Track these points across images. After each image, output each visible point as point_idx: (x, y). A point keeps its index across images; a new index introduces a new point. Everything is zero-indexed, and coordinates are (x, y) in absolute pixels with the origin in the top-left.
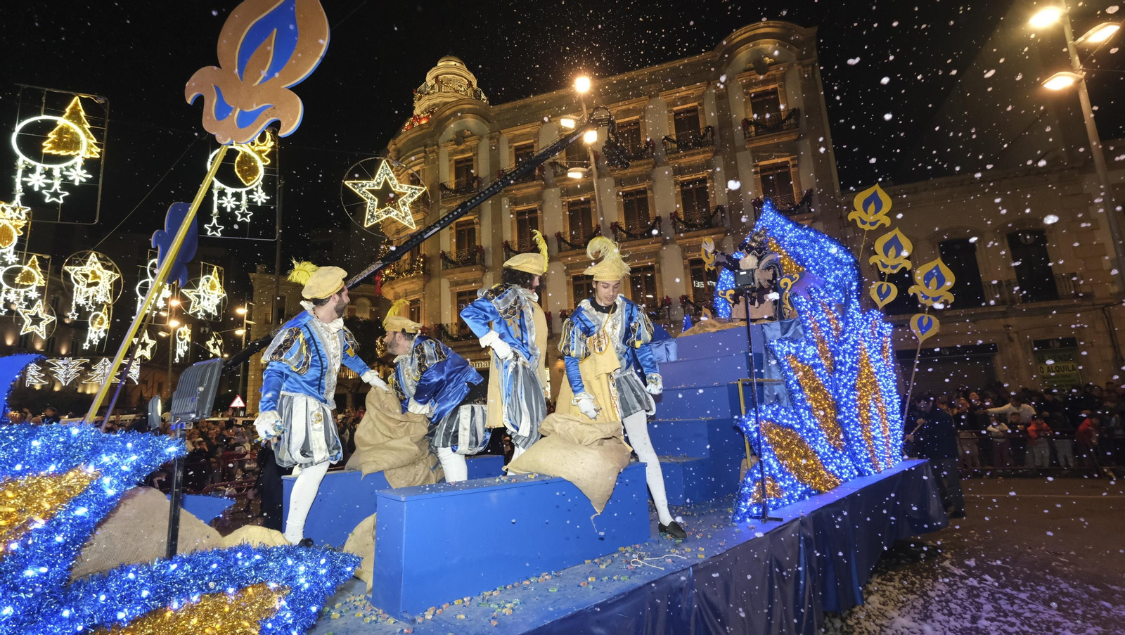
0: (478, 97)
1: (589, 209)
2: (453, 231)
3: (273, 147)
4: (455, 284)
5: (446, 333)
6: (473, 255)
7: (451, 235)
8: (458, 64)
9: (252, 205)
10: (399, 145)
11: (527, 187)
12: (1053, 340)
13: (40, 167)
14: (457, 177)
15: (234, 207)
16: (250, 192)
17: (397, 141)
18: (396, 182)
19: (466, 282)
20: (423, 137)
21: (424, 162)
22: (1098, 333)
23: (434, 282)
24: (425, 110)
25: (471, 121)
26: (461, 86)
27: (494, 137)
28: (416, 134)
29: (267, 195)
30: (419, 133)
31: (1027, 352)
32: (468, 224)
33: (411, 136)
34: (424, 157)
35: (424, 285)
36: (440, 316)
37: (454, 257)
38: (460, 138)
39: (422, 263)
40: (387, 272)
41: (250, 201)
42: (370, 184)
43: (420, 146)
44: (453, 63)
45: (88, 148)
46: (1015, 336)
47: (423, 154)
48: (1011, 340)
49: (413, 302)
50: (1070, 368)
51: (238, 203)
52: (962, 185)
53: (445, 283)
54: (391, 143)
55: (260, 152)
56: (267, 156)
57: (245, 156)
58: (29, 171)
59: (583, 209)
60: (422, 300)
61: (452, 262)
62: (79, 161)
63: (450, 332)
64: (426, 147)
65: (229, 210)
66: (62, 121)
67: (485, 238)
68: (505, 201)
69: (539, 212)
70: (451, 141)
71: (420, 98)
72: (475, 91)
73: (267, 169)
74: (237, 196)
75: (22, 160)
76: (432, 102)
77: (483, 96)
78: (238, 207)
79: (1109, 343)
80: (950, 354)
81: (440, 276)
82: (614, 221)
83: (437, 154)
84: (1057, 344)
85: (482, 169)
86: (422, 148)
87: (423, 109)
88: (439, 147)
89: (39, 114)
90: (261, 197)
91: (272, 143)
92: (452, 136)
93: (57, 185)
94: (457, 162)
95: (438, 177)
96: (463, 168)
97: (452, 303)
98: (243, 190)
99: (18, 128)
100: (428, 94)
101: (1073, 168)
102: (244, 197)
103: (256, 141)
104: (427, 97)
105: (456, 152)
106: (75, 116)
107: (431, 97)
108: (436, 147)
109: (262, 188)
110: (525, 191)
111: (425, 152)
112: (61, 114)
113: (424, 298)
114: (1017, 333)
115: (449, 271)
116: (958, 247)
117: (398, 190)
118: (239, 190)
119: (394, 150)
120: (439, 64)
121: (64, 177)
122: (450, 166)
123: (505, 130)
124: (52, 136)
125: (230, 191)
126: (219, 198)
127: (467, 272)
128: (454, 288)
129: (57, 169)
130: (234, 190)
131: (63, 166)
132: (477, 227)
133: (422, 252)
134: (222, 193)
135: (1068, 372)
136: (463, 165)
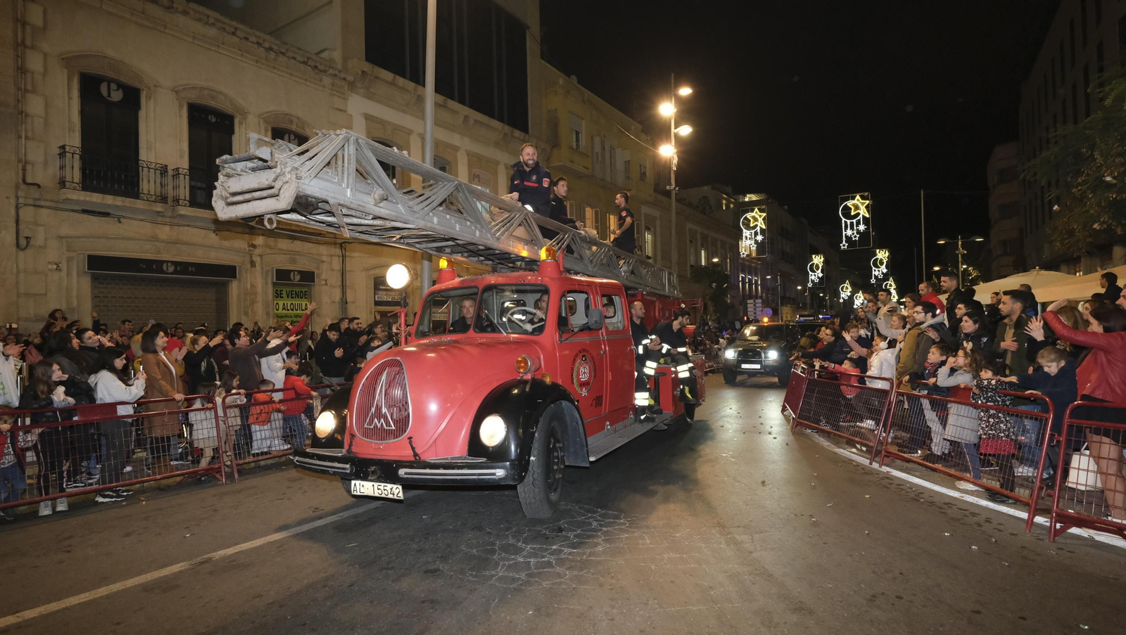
12: (294, 271)
22: (333, 270)
31: (266, 283)
46: (257, 259)
48: (253, 264)
50: (303, 308)
52: (233, 34)
79: (340, 283)
80: (175, 272)
84: (298, 278)
101: (344, 79)
114: (261, 256)
116: (214, 120)
135: (301, 312)
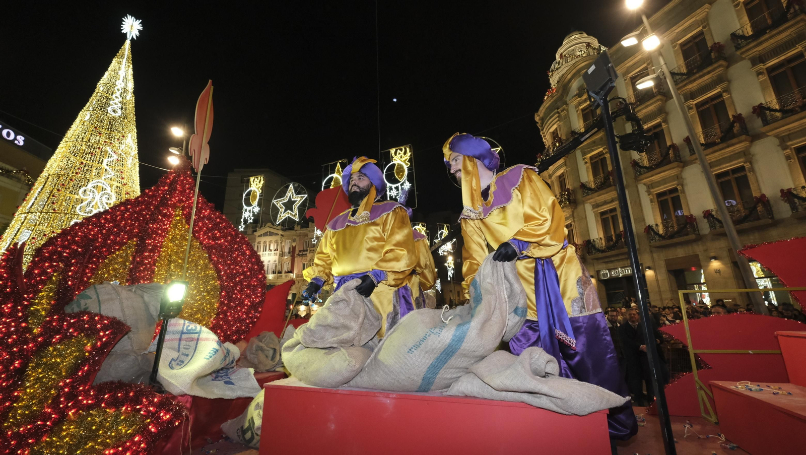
1: (723, 102)
2: (589, 165)
3: (411, 155)
4: (596, 206)
5: (594, 246)
6: (606, 178)
7: (587, 168)
8: (577, 36)
9: (404, 191)
10: (541, 115)
11: (647, 107)
14: (585, 120)
15: (396, 195)
16: (402, 185)
17: (539, 112)
19: (605, 203)
20: (556, 101)
21: (559, 120)
23: (580, 208)
26: (581, 51)
28: (550, 103)
29: (410, 183)
30: (552, 101)
32: (600, 156)
33: (547, 105)
34: (558, 117)
35: (573, 212)
36: (589, 234)
37: (593, 186)
39: (567, 195)
41: (403, 189)
43: (554, 110)
44: (573, 37)
47: (557, 115)
51: (397, 192)
53: (588, 207)
54: (536, 116)
55: (404, 161)
56: (408, 162)
57: (399, 165)
59: (715, 105)
60: (573, 223)
61: (590, 189)
63: (597, 246)
64: (558, 109)
65: (394, 197)
66: (335, 175)
69: (663, 124)
70: (575, 96)
71: (552, 75)
73: (409, 169)
74: (397, 188)
76: (561, 74)
77: (603, 48)
78: (398, 194)
81: (583, 203)
82: (757, 104)
83: (567, 111)
86: (556, 111)
87: (555, 81)
88: (567, 104)
89: (328, 176)
90: (407, 186)
91: (410, 153)
92: (575, 93)
94: (583, 110)
95: (571, 127)
96: (589, 112)
97: (597, 221)
98: (399, 184)
99: (323, 184)
100: (557, 69)
102: (400, 188)
103: (403, 155)
104: (556, 72)
105: (580, 104)
107: (559, 70)
108: (565, 106)
109: (407, 180)
110: (644, 111)
111: (558, 113)
112: (334, 173)
113: (574, 221)
115: (590, 196)
118: (397, 185)
119: (540, 119)
120: (564, 43)
122: (578, 115)
123: (618, 67)
125: (394, 186)
126: (390, 192)
127: (603, 194)
128: (596, 209)
130: (395, 185)
132: (607, 156)
133: (568, 187)
134: (391, 189)
136: (588, 110)
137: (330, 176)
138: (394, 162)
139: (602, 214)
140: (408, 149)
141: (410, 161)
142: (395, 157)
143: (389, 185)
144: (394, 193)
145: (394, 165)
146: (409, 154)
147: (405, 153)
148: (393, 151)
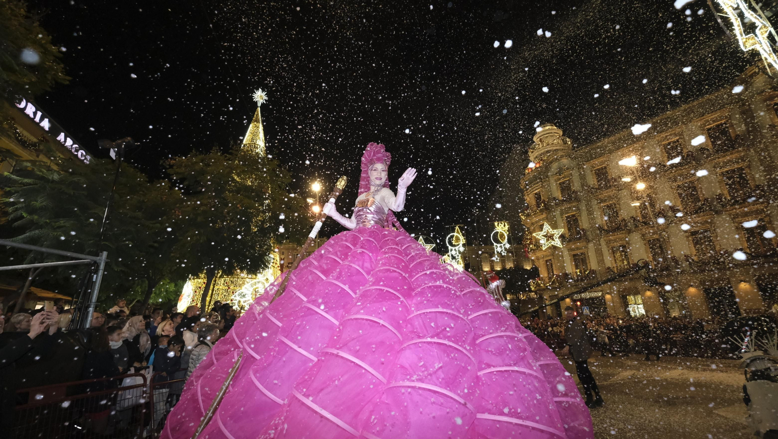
0: (565, 143)
2: (565, 222)
4: (570, 250)
8: (550, 127)
9: (506, 249)
13: (453, 248)
14: (562, 193)
16: (504, 245)
17: (525, 178)
18: (551, 230)
19: (577, 249)
20: (540, 174)
21: (542, 187)
24: (536, 157)
25: (565, 161)
26: (555, 140)
27: (580, 167)
32: (573, 217)
35: (553, 252)
36: (565, 268)
37: (568, 236)
38: (560, 171)
40: (531, 246)
41: (505, 248)
42: (542, 233)
43: (538, 179)
44: (547, 128)
45: (462, 240)
47: (540, 184)
49: (547, 261)
51: (502, 249)
54: (522, 180)
55: (504, 231)
57: (501, 232)
58: (451, 250)
61: (567, 239)
62: (461, 245)
63: (572, 277)
65: (500, 252)
66: (455, 234)
67: (584, 223)
68: (594, 202)
69: (617, 205)
70: (556, 173)
71: (532, 152)
72: (563, 140)
73: (508, 236)
74: (501, 247)
75: (450, 248)
76: (540, 152)
77: (568, 140)
78: (502, 251)
83: (549, 182)
85: (576, 186)
86: (540, 180)
87: (535, 156)
88: (549, 178)
89: (450, 234)
90: (508, 246)
92: (555, 171)
93: (458, 254)
94: (561, 184)
95: (551, 194)
96: (565, 188)
97: (571, 260)
98: (502, 245)
99: (447, 239)
102: (503, 247)
103: (503, 227)
104: (536, 150)
105: (559, 179)
106: (458, 232)
108: (547, 179)
110: (606, 194)
111: (542, 182)
112: (454, 232)
113: (553, 259)
117: (553, 233)
121: (459, 250)
122: (557, 187)
123: (587, 163)
124: (454, 239)
125: (499, 245)
127: (577, 243)
129: (457, 248)
131: (457, 247)
132: (579, 218)
134: (497, 247)
136: (564, 185)
137: (452, 234)
138: (497, 231)
139: (574, 256)
140: (506, 224)
141: (508, 231)
142: (498, 227)
143: (495, 244)
144: (499, 250)
145: (497, 232)
146: (507, 227)
147: (505, 226)
148: (496, 224)
